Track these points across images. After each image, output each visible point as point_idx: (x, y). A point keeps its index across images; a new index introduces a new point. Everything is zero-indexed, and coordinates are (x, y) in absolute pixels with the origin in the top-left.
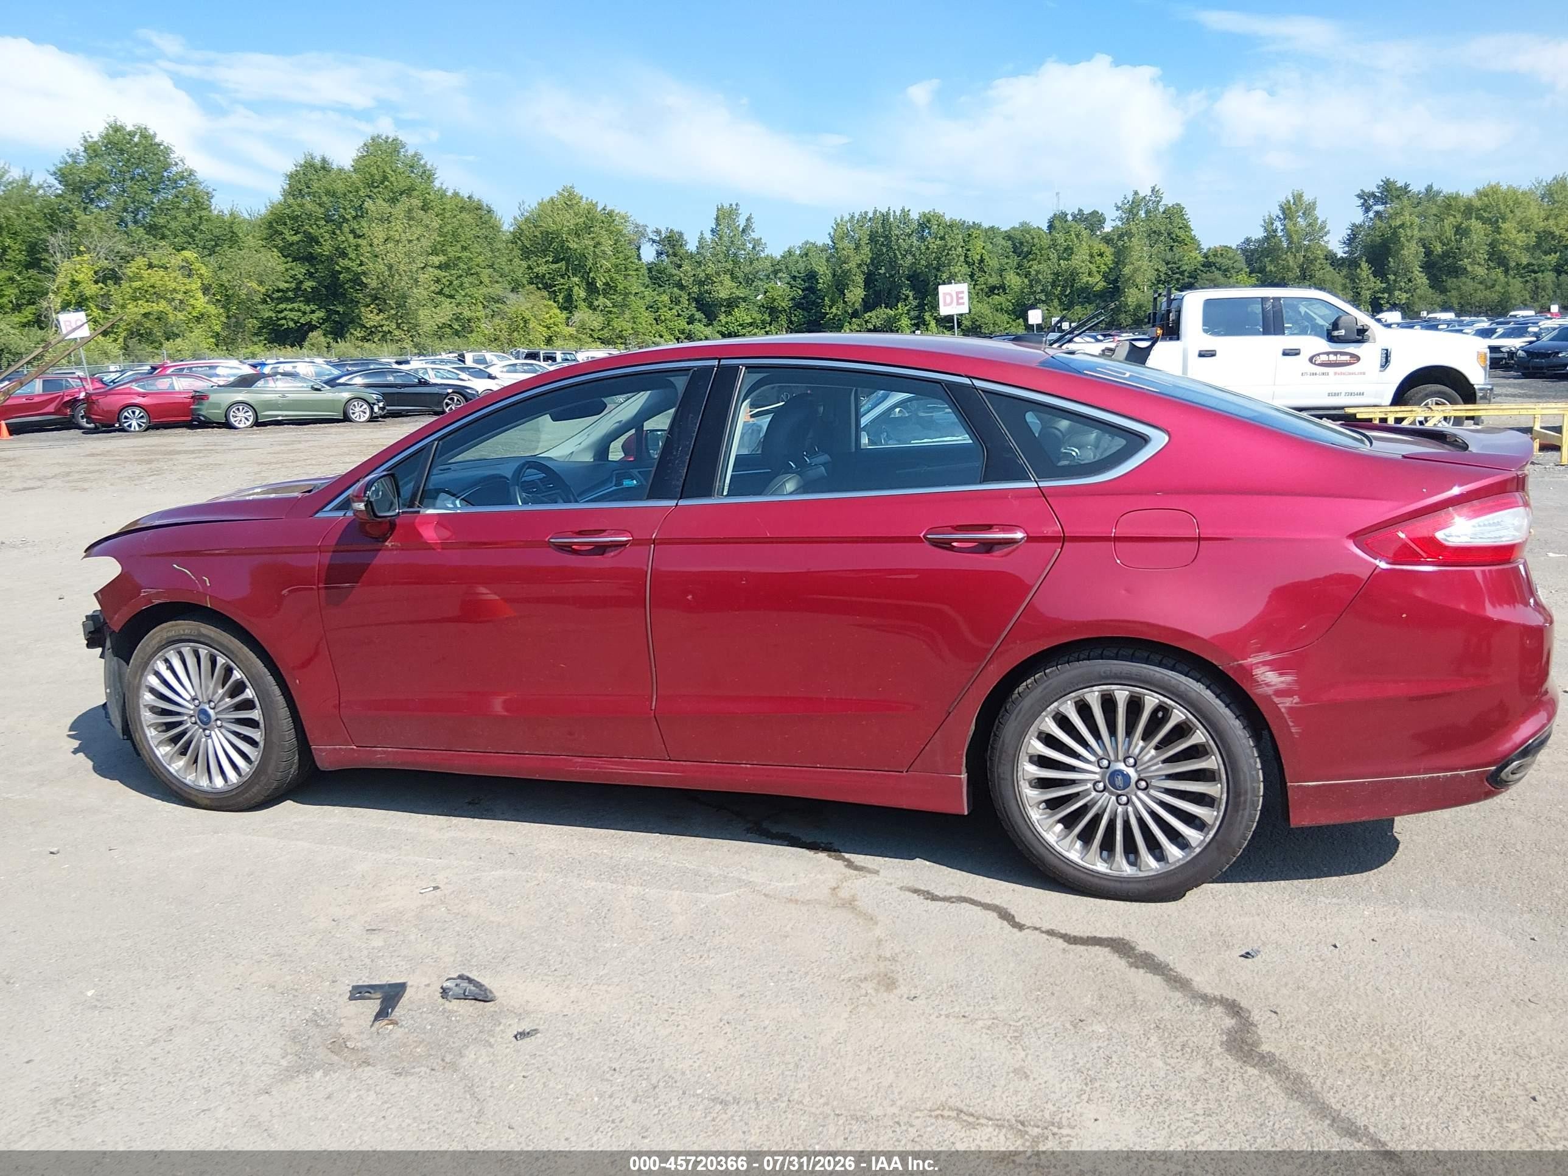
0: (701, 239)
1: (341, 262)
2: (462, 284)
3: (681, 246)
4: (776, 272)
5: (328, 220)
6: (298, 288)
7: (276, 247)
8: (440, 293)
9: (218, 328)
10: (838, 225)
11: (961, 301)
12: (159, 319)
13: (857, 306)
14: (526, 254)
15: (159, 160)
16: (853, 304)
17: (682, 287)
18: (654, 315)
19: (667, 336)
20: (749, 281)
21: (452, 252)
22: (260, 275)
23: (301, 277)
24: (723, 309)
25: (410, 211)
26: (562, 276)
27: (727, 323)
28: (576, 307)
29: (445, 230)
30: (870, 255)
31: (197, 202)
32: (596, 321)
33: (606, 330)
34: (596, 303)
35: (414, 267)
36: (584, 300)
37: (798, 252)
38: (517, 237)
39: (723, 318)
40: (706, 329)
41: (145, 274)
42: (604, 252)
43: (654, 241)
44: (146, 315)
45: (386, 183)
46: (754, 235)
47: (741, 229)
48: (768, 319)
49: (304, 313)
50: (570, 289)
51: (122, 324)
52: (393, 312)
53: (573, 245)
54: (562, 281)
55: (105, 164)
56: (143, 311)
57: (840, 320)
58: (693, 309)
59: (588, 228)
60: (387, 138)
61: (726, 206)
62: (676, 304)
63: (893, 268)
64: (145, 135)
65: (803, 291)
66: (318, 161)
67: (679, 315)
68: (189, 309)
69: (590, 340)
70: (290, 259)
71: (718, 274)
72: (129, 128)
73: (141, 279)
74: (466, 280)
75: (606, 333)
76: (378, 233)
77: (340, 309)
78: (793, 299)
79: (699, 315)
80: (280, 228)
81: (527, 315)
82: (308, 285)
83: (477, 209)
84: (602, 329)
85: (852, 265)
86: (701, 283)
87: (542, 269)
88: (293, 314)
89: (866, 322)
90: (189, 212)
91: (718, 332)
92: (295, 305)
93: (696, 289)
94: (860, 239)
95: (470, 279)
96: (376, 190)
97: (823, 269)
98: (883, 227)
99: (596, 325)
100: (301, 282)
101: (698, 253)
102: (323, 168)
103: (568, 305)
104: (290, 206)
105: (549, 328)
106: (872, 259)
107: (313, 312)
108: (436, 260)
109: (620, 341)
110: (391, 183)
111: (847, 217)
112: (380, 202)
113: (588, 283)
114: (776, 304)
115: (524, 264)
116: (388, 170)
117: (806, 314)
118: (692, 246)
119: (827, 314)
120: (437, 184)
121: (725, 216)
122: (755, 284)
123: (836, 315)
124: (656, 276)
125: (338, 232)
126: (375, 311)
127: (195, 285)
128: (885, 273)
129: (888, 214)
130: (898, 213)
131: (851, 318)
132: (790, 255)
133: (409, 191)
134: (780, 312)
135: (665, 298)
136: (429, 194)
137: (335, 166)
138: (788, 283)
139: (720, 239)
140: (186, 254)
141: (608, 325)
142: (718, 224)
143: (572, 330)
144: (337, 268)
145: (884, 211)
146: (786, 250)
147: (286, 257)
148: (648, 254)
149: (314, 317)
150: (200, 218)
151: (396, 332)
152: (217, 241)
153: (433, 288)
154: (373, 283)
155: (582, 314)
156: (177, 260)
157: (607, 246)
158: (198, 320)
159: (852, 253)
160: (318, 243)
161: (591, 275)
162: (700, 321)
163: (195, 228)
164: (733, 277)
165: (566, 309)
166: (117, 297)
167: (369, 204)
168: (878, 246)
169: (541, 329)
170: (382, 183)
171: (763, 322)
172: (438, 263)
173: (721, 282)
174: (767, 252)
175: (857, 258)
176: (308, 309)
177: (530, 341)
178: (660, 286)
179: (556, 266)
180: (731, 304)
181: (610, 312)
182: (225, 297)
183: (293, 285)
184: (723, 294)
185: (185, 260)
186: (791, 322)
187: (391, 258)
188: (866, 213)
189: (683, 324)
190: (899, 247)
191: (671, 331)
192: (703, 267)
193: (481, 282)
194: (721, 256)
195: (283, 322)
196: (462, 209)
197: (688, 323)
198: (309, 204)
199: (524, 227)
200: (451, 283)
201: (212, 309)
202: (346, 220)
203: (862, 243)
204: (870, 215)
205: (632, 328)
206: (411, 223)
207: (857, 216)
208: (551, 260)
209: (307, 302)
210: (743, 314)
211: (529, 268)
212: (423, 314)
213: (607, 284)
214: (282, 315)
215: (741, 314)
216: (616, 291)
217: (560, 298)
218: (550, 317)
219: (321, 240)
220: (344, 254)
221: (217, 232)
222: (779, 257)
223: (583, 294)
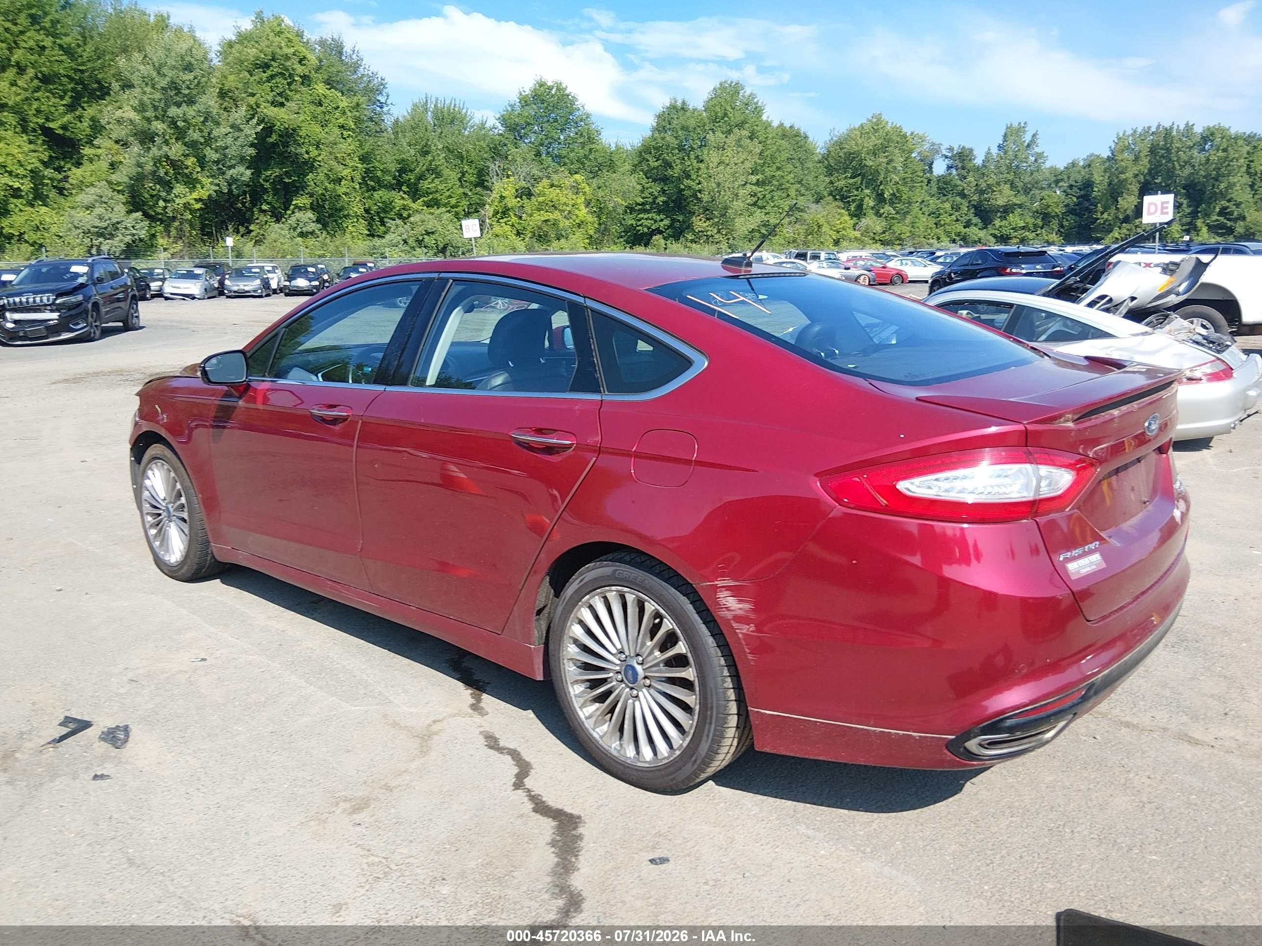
0: (988, 153)
1: (687, 182)
2: (772, 197)
3: (970, 160)
4: (1057, 182)
5: (681, 148)
6: (654, 202)
7: (642, 170)
8: (755, 204)
9: (591, 232)
10: (1119, 139)
11: (1165, 211)
12: (554, 224)
13: (1129, 212)
14: (830, 171)
15: (567, 107)
16: (1125, 210)
17: (963, 195)
18: (935, 220)
19: (944, 238)
20: (1027, 191)
21: (769, 172)
22: (624, 192)
23: (656, 194)
24: (999, 214)
25: (739, 140)
26: (857, 189)
27: (1001, 227)
28: (865, 214)
29: (765, 154)
30: (1148, 166)
31: (589, 138)
32: (878, 225)
33: (887, 233)
34: (882, 211)
35: (736, 184)
36: (872, 208)
37: (1081, 164)
38: (826, 157)
39: (997, 222)
40: (980, 232)
41: (547, 191)
42: (895, 168)
43: (946, 157)
44: (546, 221)
45: (726, 119)
46: (1038, 150)
47: (1026, 144)
48: (1041, 224)
49: (656, 221)
50: (862, 200)
51: (529, 228)
52: (716, 220)
53: (869, 163)
54: (856, 193)
55: (531, 111)
56: (543, 219)
57: (1110, 224)
58: (971, 216)
59: (884, 148)
60: (732, 82)
61: (1015, 125)
62: (956, 211)
63: (1170, 177)
64: (560, 88)
65: (1078, 198)
66: (679, 104)
67: (957, 220)
68: (574, 217)
69: (871, 242)
70: (650, 180)
71: (998, 184)
72: (550, 84)
73: (544, 195)
74: (777, 194)
75: (887, 236)
76: (713, 158)
77: (681, 218)
78: (1066, 206)
79: (976, 220)
80: (647, 156)
81: (822, 221)
82: (661, 199)
83: (796, 136)
84: (884, 232)
85: (1129, 175)
86: (982, 192)
87: (841, 184)
88: (647, 221)
89: (1136, 227)
90: (583, 145)
91: (991, 234)
92: (650, 215)
93: (976, 197)
94: (1140, 152)
95: (779, 193)
96: (717, 125)
97: (1099, 179)
98: (1166, 141)
99: (879, 229)
100: (656, 198)
101: (984, 166)
102: (683, 109)
103: (858, 213)
104: (655, 139)
105: (838, 232)
106: (1150, 170)
107: (662, 220)
108: (754, 179)
109: (898, 242)
110: (730, 118)
111: (1129, 132)
112: (719, 134)
113: (878, 195)
114: (1050, 210)
115: (827, 180)
116: (729, 108)
117: (1077, 219)
118: (979, 161)
119: (1098, 219)
120: (764, 118)
121: (1013, 133)
122: (1032, 192)
123: (1107, 220)
124: (944, 187)
125: (686, 158)
126: (704, 219)
127: (581, 200)
128: (1161, 183)
129: (1171, 128)
130: (1182, 127)
131: (1122, 223)
132: (1074, 166)
133: (741, 125)
134: (1053, 217)
135: (947, 206)
136: (757, 126)
137: (691, 107)
138: (1064, 192)
139: (1005, 153)
140: (577, 176)
141: (890, 229)
142: (1005, 141)
143: (857, 234)
144: (682, 187)
145: (1167, 125)
146: (1071, 161)
147: (648, 178)
148: (940, 168)
149: (662, 224)
150: (591, 150)
151: (716, 236)
152: (600, 167)
153: (748, 202)
154: (705, 198)
155: (870, 221)
156: (569, 181)
157: (898, 165)
158: (579, 226)
159: (1130, 164)
160: (671, 167)
161: (881, 187)
162: (976, 225)
163: (586, 157)
164: (1013, 186)
165: (856, 216)
166: (528, 209)
167: (710, 136)
168: (1158, 158)
169: (832, 233)
170: (723, 118)
171: (1035, 226)
172: (755, 181)
173: (1000, 191)
174: (1048, 164)
175: (1135, 168)
176: (658, 218)
177: (822, 242)
178: (945, 195)
179: (853, 180)
180: (1007, 210)
181: (893, 218)
182: (599, 209)
183: (650, 200)
184: (1001, 202)
185: (576, 181)
186: (1062, 226)
187: (720, 178)
188: (1149, 128)
189: (960, 228)
190: (1179, 158)
191: (948, 234)
192: (986, 178)
193: (788, 195)
194: (1004, 169)
195: (640, 228)
196: (784, 136)
197: (965, 227)
198: (669, 138)
199: (831, 149)
200: (764, 196)
201: (590, 218)
202: (693, 149)
203: (1142, 155)
204: (1153, 129)
205: (911, 232)
206: (740, 149)
207: (1139, 130)
208: (849, 175)
209: (659, 212)
210: (1017, 219)
211: (831, 183)
212: (739, 222)
213: (894, 194)
214: (640, 223)
215: (1015, 219)
216: (900, 200)
217: (853, 207)
218: (841, 223)
219: (674, 165)
220: (688, 176)
221: (600, 160)
222: (1062, 168)
223: (872, 204)
